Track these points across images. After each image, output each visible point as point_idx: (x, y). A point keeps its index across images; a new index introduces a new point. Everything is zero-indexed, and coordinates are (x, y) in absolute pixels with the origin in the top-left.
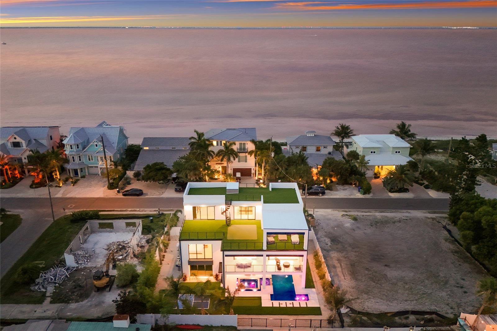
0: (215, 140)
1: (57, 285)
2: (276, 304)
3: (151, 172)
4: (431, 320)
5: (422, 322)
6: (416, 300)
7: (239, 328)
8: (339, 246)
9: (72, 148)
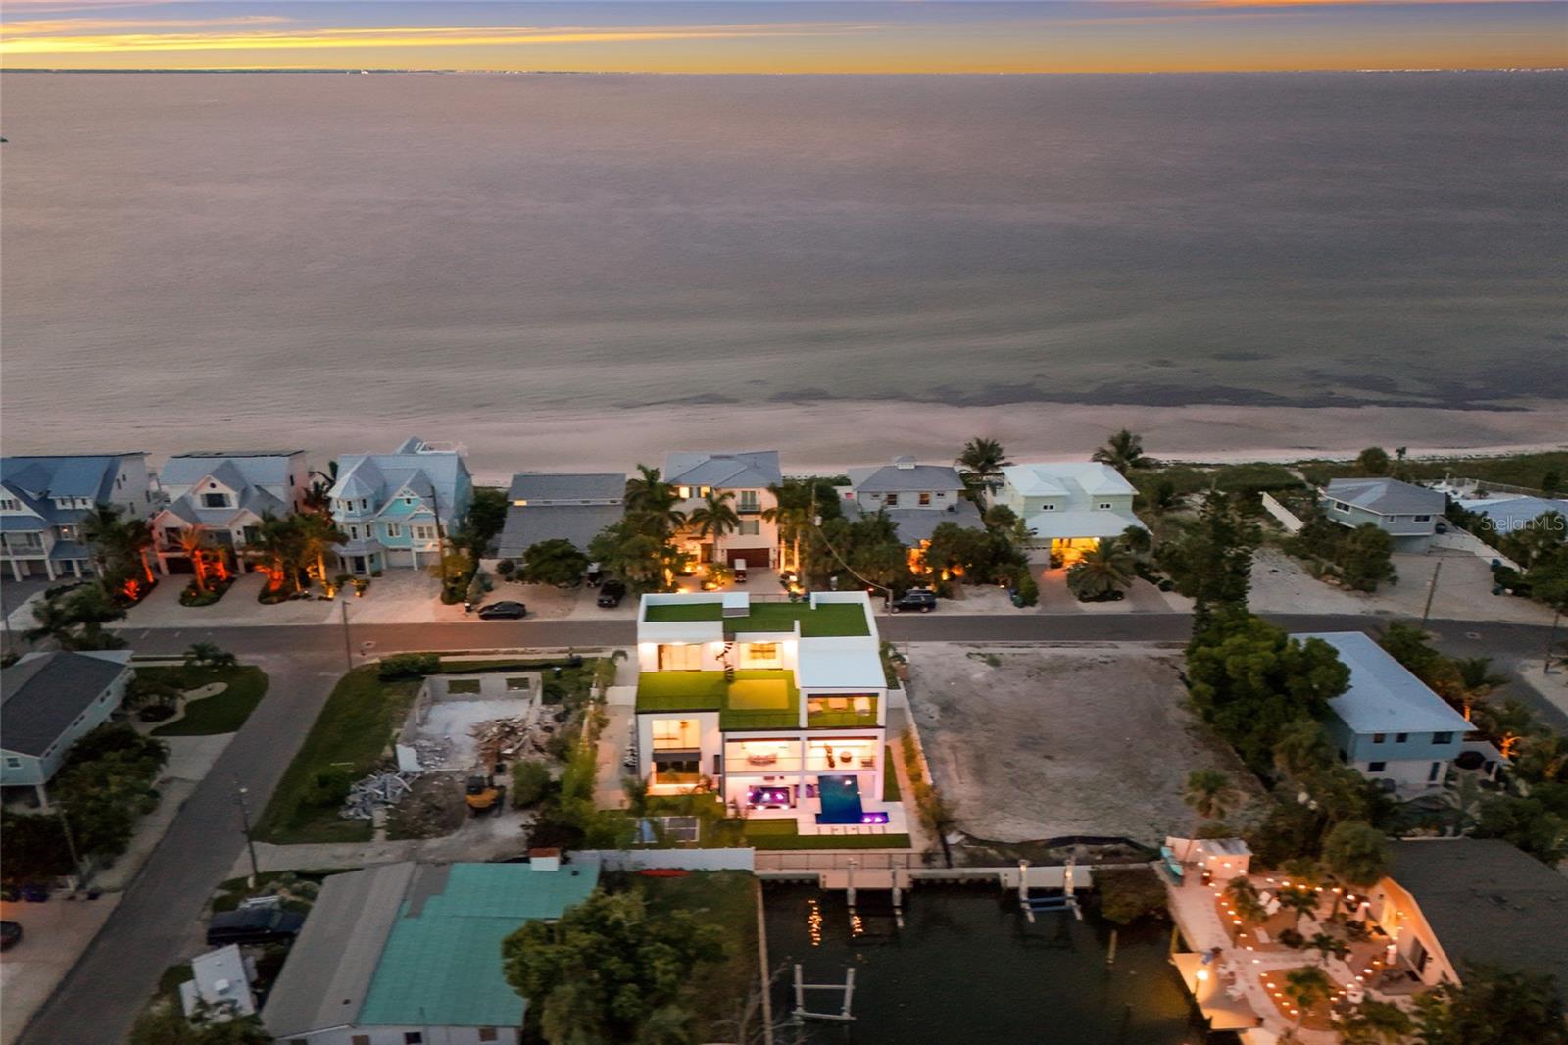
0: (684, 485)
1: (390, 806)
2: (826, 830)
3: (543, 561)
4: (1117, 853)
5: (1099, 857)
6: (1094, 819)
7: (757, 873)
8: (957, 719)
9: (350, 509)
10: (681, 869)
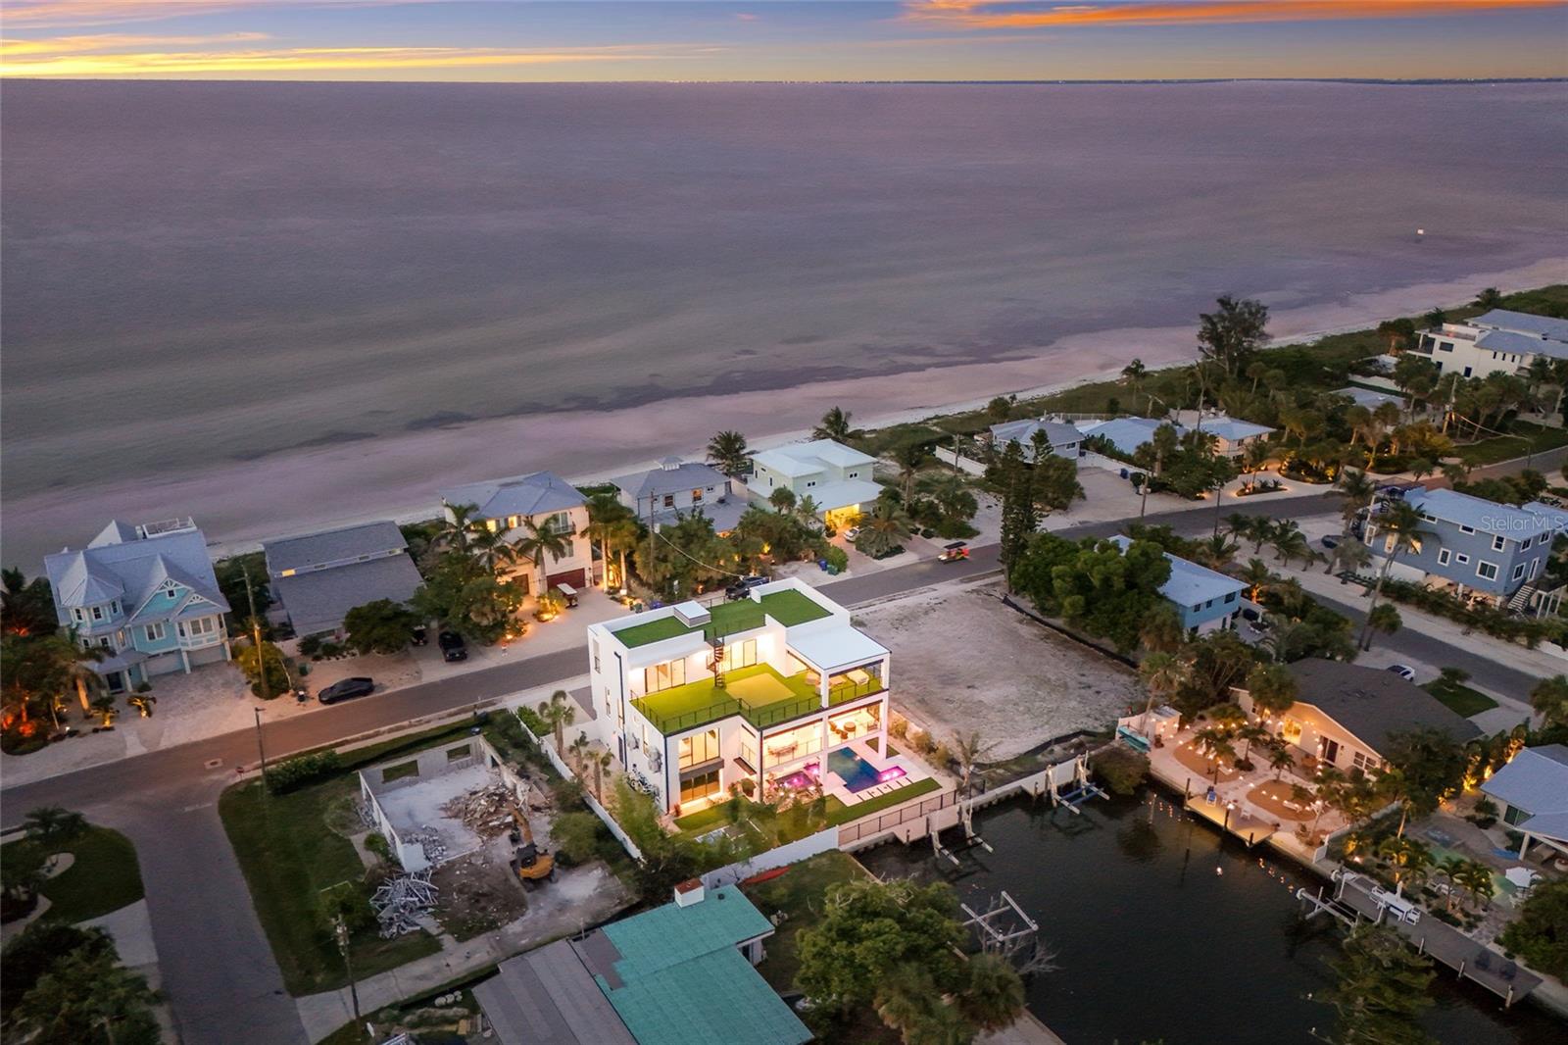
0: (490, 519)
1: (430, 910)
2: (859, 797)
4: (1082, 744)
6: (1047, 723)
7: (842, 849)
9: (98, 617)
10: (779, 867)
